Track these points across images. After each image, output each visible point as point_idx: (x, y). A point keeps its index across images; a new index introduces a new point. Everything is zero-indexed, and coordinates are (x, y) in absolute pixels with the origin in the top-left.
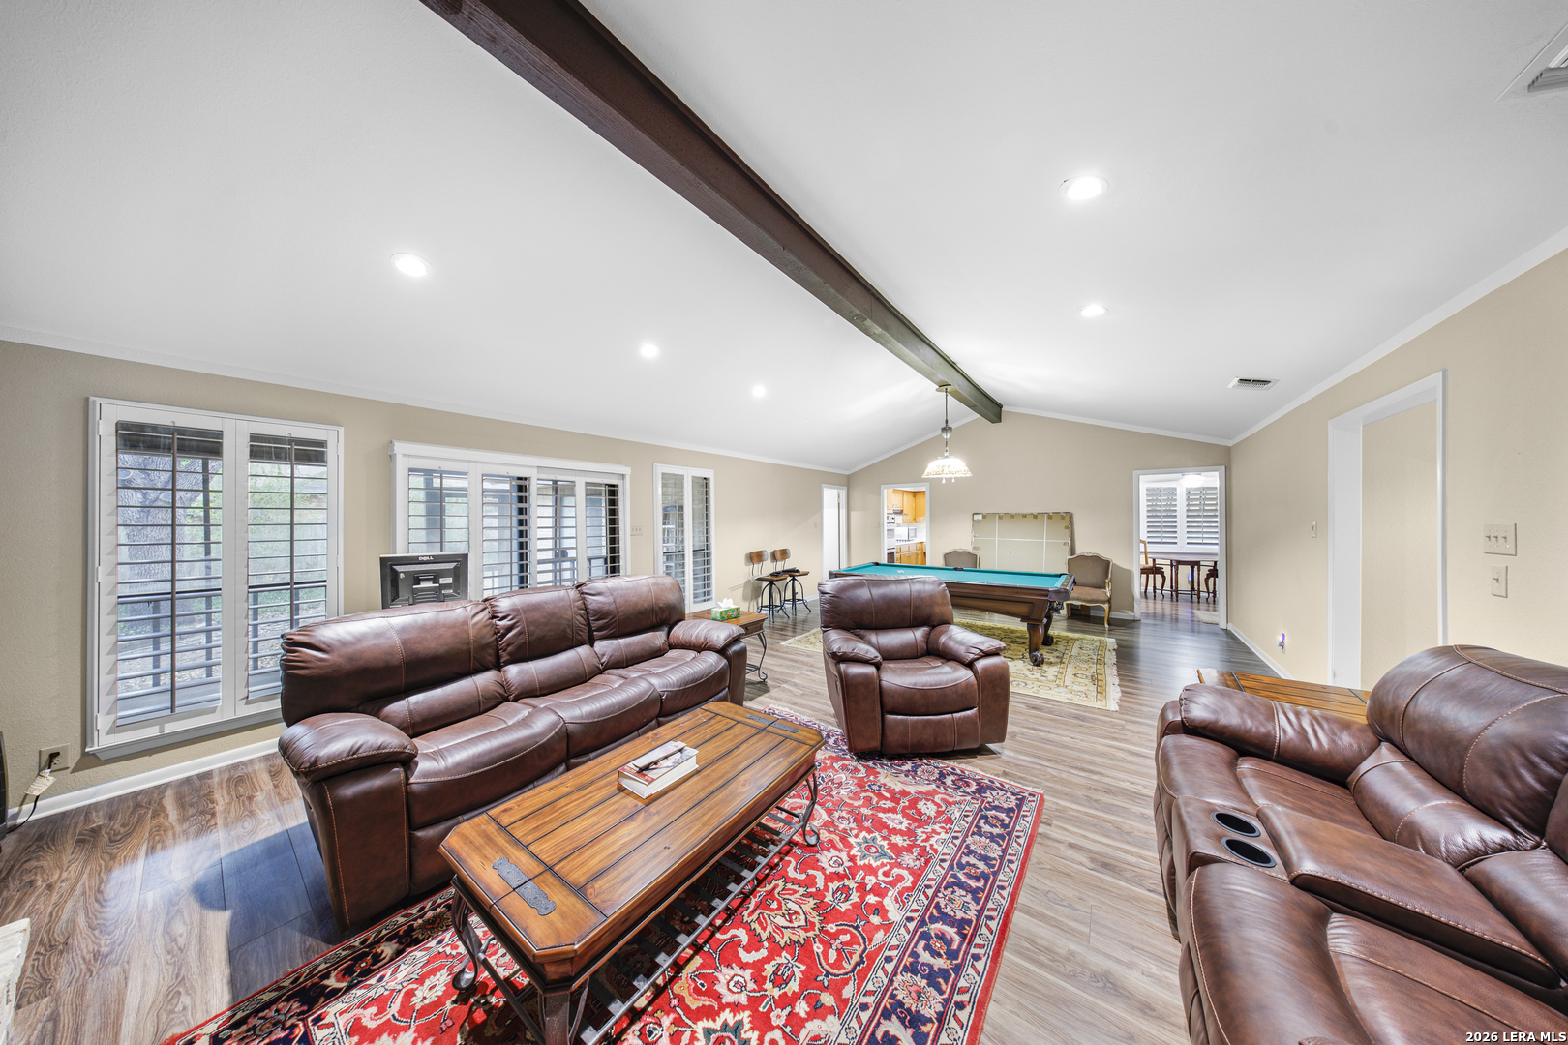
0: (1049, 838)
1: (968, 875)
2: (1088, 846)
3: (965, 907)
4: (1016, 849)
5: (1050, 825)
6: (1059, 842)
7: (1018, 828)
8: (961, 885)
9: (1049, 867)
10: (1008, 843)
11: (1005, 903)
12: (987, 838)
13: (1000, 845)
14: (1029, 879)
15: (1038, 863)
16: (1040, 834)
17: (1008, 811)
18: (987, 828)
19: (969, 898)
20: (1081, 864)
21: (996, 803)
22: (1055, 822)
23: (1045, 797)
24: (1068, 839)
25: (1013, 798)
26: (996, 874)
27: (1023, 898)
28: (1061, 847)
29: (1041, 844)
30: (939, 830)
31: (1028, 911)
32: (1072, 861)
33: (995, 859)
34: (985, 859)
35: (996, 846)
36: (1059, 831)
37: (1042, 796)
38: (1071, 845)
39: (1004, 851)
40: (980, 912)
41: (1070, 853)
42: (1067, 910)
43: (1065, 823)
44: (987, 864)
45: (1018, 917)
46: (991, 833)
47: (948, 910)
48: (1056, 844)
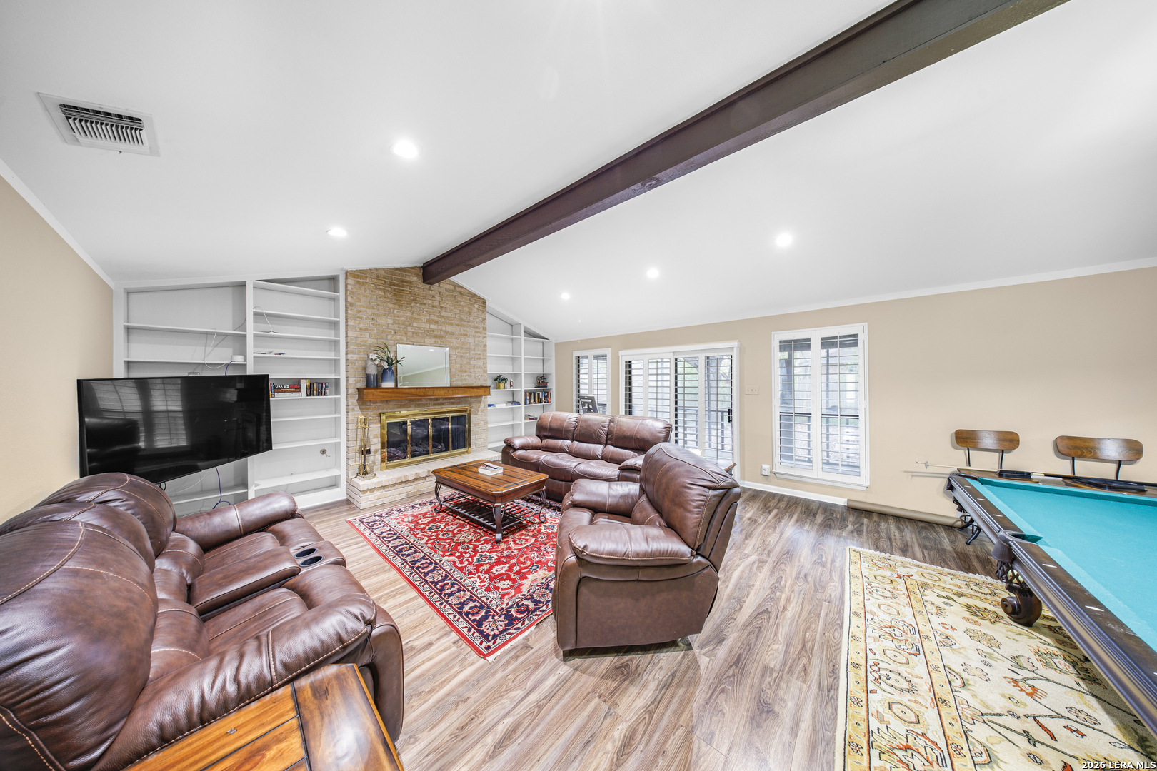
0: (444, 635)
1: (445, 584)
2: (422, 654)
3: (433, 578)
4: (448, 611)
5: (454, 643)
6: (438, 639)
7: (461, 619)
8: (443, 580)
9: (427, 621)
10: (454, 609)
11: (423, 591)
12: (464, 601)
13: (455, 605)
14: (428, 608)
15: (433, 617)
16: (450, 632)
17: (480, 623)
18: (471, 604)
19: (436, 580)
20: (415, 640)
21: (490, 619)
22: (454, 649)
23: (482, 661)
24: (436, 646)
25: (491, 633)
26: (440, 595)
27: (421, 600)
28: (434, 637)
29: (444, 628)
30: (483, 584)
31: (413, 599)
32: (420, 637)
33: (448, 598)
34: (451, 594)
35: (455, 602)
36: (446, 645)
37: (485, 656)
38: (430, 644)
39: (450, 604)
40: (426, 581)
41: (426, 639)
42: (400, 613)
43: (450, 655)
44: (447, 594)
45: (414, 593)
46: (466, 605)
47: (436, 572)
48: (437, 636)
